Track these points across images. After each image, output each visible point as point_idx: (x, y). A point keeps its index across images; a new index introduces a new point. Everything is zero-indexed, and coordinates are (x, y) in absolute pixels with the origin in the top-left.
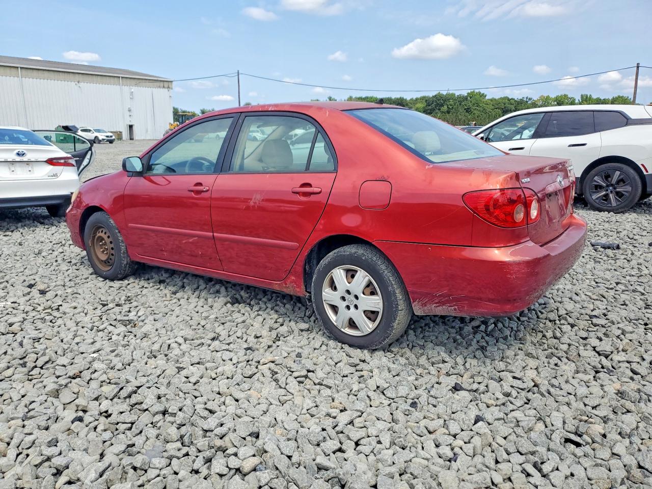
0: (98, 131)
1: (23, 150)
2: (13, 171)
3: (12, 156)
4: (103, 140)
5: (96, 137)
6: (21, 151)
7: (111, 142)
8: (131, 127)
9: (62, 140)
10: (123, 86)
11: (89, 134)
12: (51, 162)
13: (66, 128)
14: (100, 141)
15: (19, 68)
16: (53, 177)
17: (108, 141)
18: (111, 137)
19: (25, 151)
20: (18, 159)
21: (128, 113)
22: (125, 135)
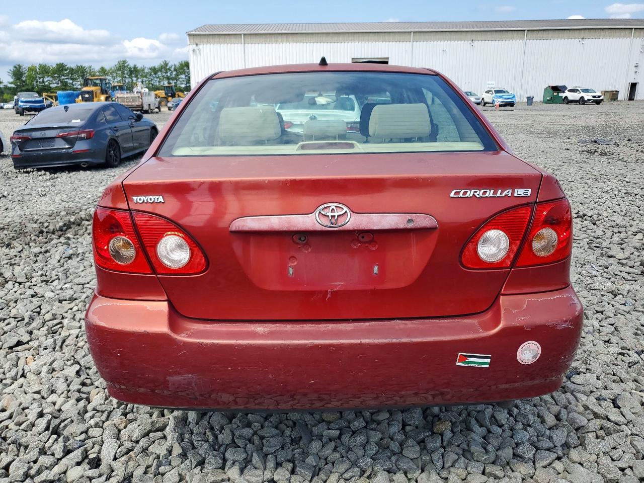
0: (586, 91)
4: (589, 100)
5: (582, 98)
7: (598, 102)
8: (633, 86)
9: (548, 100)
10: (635, 39)
11: (575, 94)
13: (556, 89)
14: (586, 101)
15: (526, 31)
17: (594, 101)
18: (599, 97)
19: (317, 116)
21: (634, 70)
22: (623, 95)
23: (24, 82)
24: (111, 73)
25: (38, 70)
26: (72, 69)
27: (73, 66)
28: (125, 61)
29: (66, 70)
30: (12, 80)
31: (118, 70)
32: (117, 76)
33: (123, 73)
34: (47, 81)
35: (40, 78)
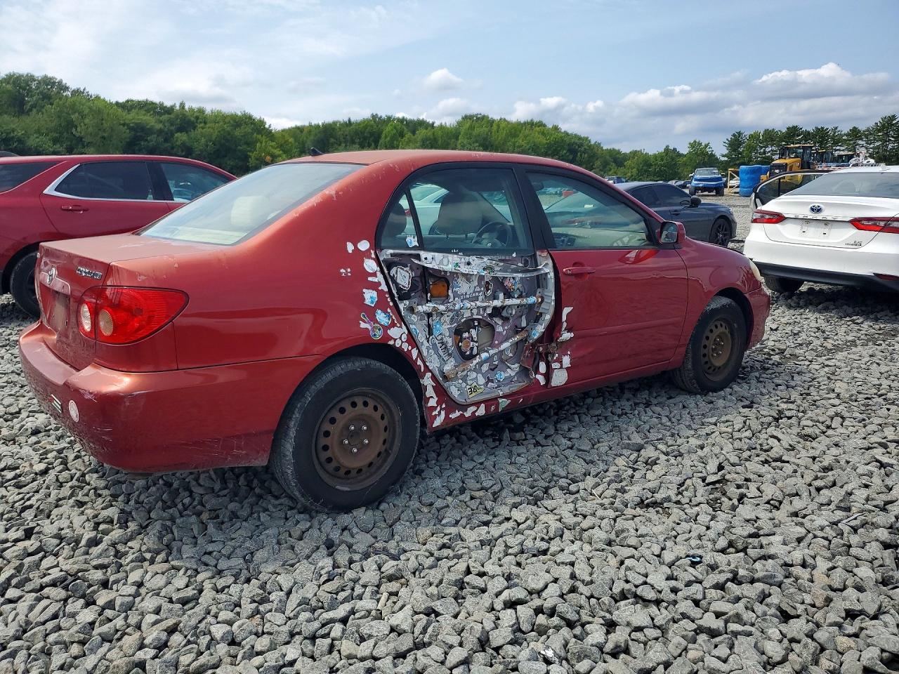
1: (819, 205)
2: (804, 232)
3: (806, 212)
6: (816, 205)
12: (857, 223)
16: (853, 247)
19: (822, 206)
20: (811, 215)
23: (740, 153)
24: (866, 136)
25: (761, 137)
26: (809, 132)
27: (811, 129)
28: (894, 116)
29: (798, 136)
30: (726, 152)
31: (879, 131)
32: (875, 139)
33: (887, 134)
34: (769, 152)
35: (761, 148)
